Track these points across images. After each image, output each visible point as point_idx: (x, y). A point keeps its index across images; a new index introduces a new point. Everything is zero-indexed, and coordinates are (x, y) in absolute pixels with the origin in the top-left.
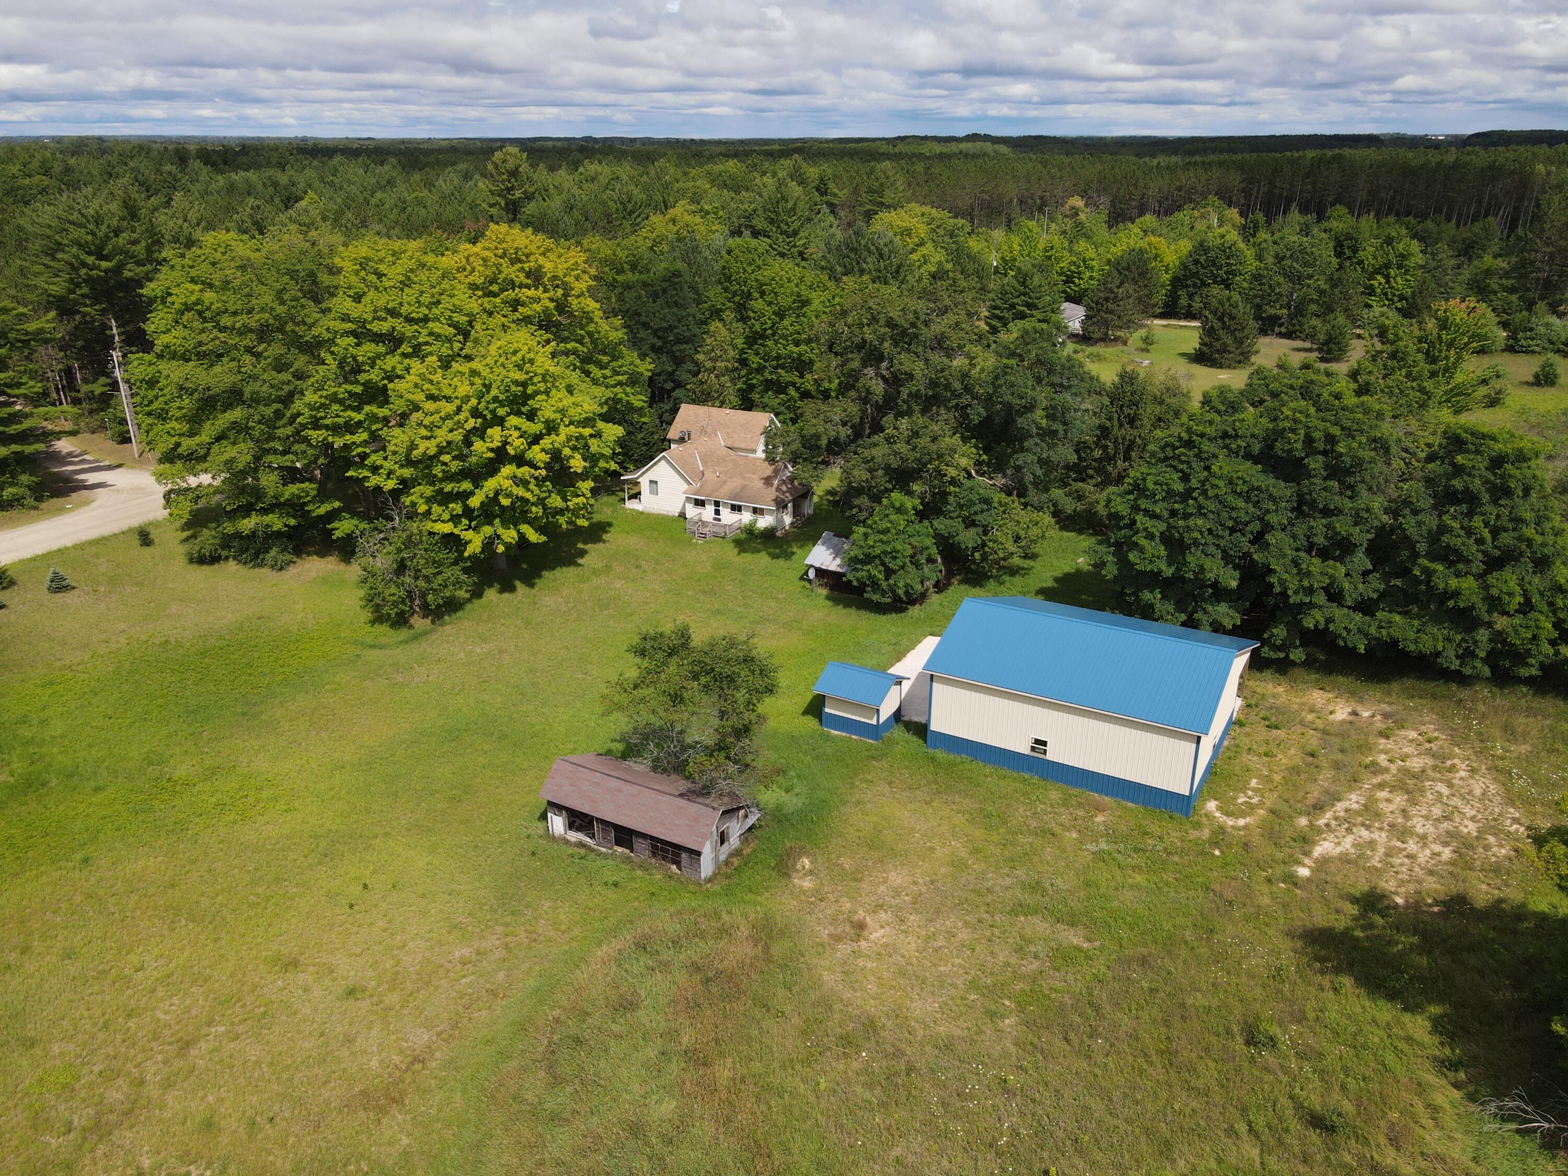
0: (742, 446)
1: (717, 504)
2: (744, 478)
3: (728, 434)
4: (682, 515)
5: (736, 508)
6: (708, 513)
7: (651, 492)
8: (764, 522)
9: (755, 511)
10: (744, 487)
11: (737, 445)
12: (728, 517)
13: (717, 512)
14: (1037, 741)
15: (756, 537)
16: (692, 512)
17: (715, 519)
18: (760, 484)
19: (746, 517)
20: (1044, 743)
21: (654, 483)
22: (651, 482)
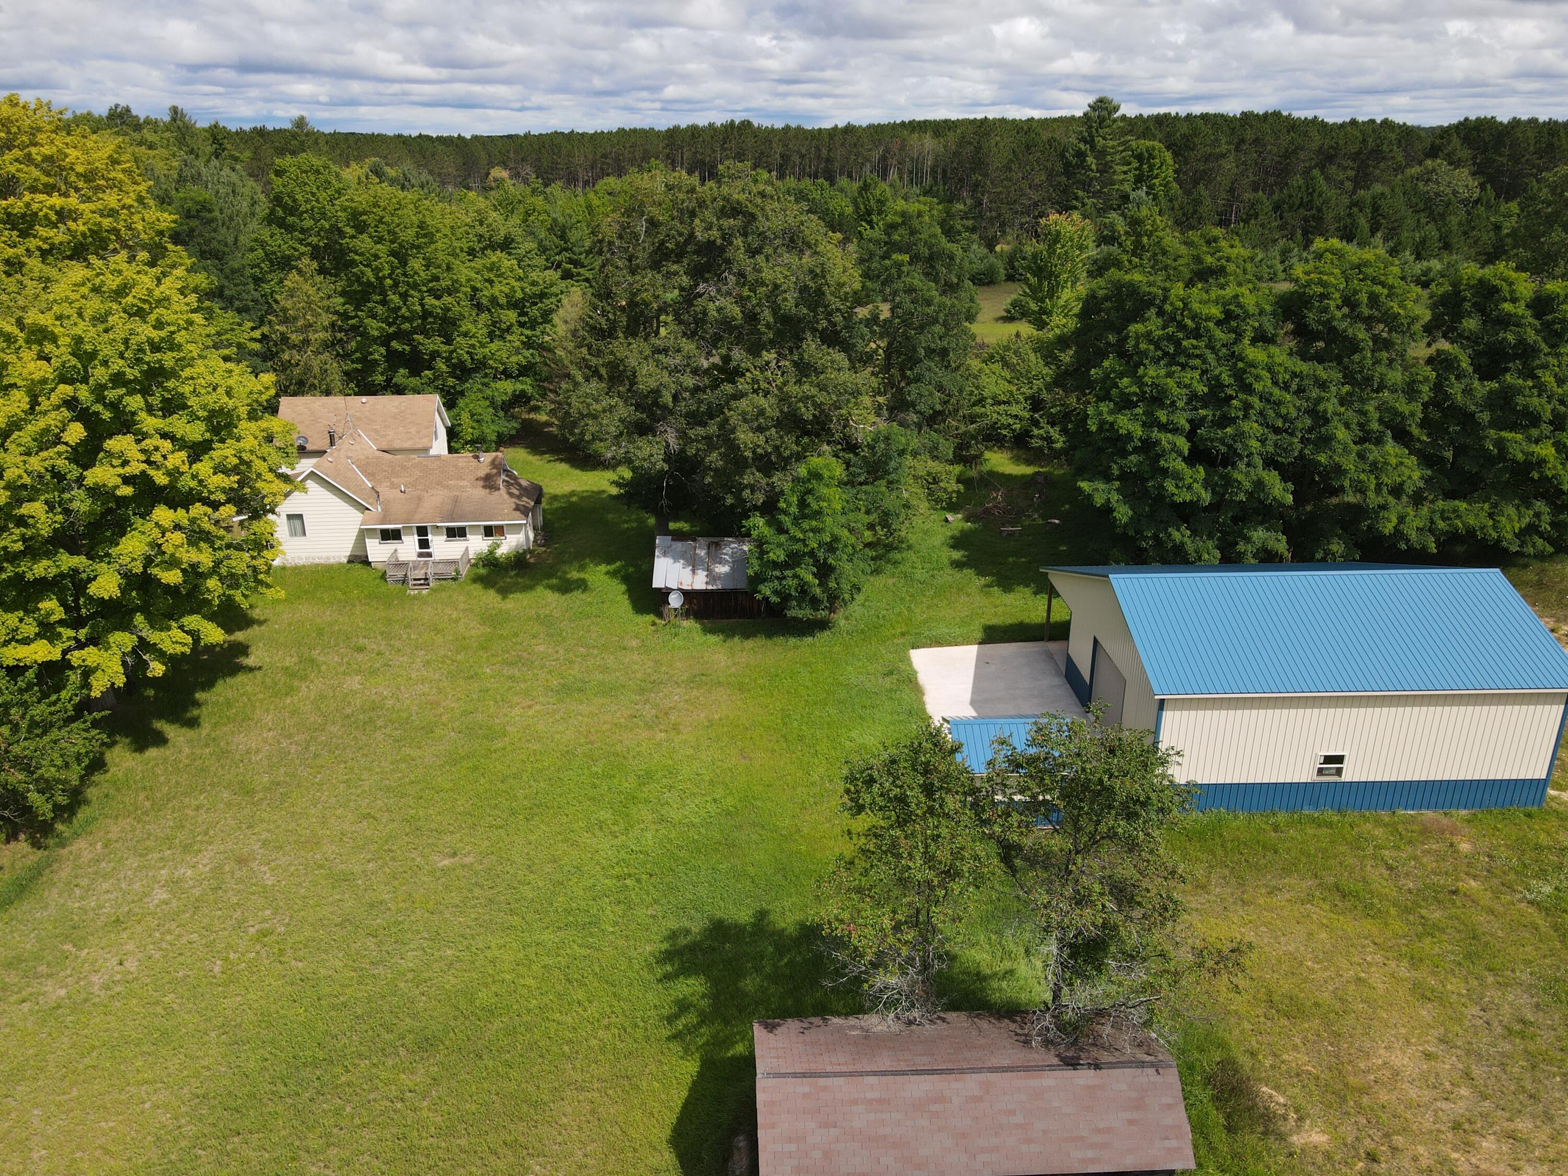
0: (407, 445)
1: (422, 531)
2: (448, 487)
3: (377, 432)
4: (360, 559)
5: (455, 533)
6: (408, 548)
7: (293, 533)
8: (509, 544)
9: (488, 531)
10: (456, 500)
11: (397, 444)
12: (442, 547)
13: (424, 544)
14: (1329, 759)
15: (506, 569)
16: (378, 551)
17: (420, 555)
18: (479, 492)
19: (477, 544)
20: (1339, 759)
21: (296, 518)
22: (290, 517)
